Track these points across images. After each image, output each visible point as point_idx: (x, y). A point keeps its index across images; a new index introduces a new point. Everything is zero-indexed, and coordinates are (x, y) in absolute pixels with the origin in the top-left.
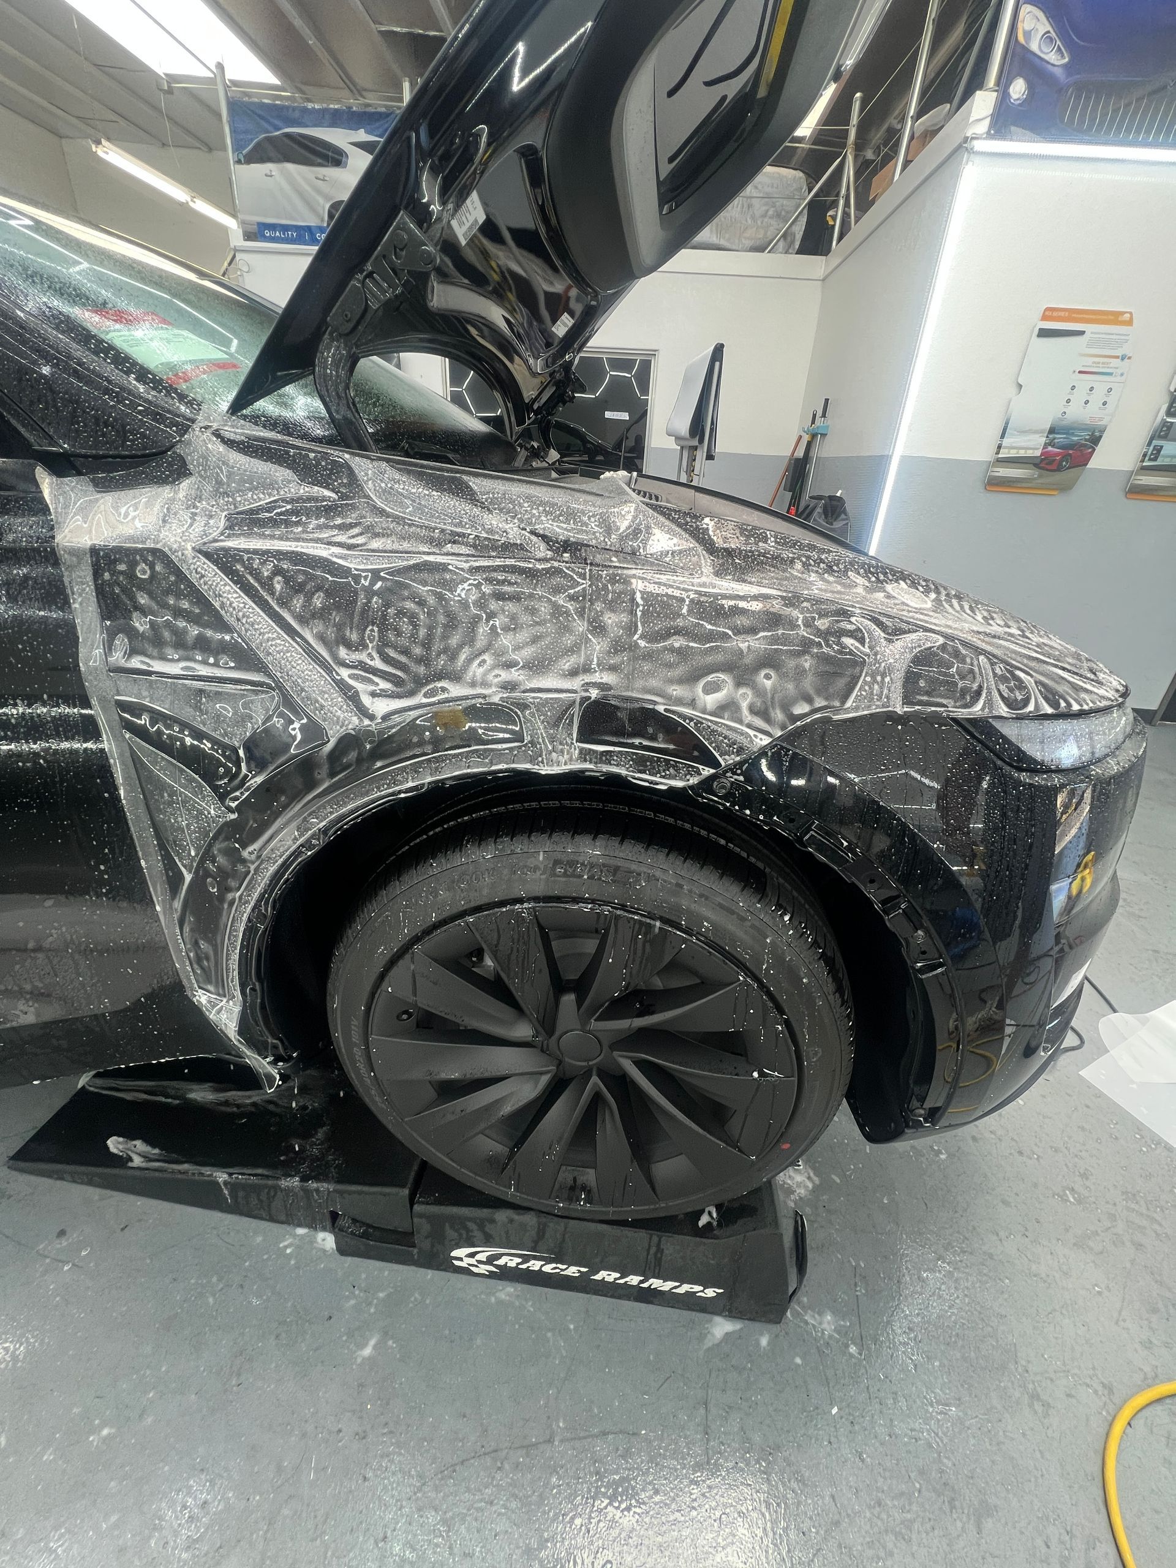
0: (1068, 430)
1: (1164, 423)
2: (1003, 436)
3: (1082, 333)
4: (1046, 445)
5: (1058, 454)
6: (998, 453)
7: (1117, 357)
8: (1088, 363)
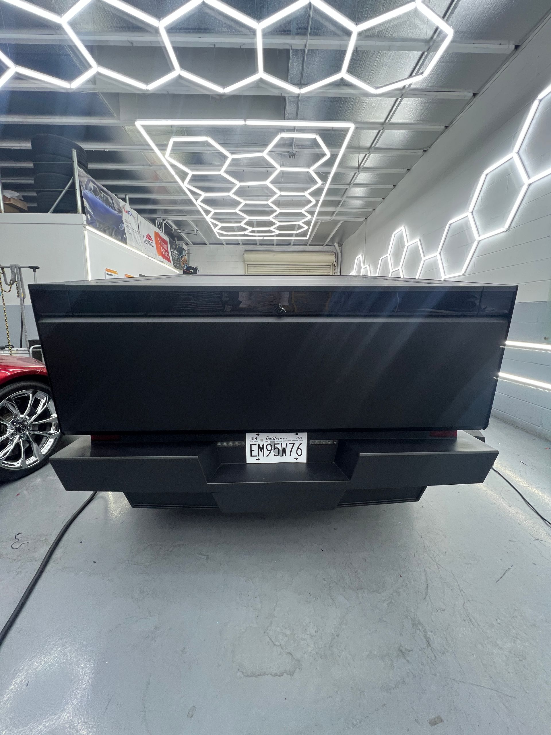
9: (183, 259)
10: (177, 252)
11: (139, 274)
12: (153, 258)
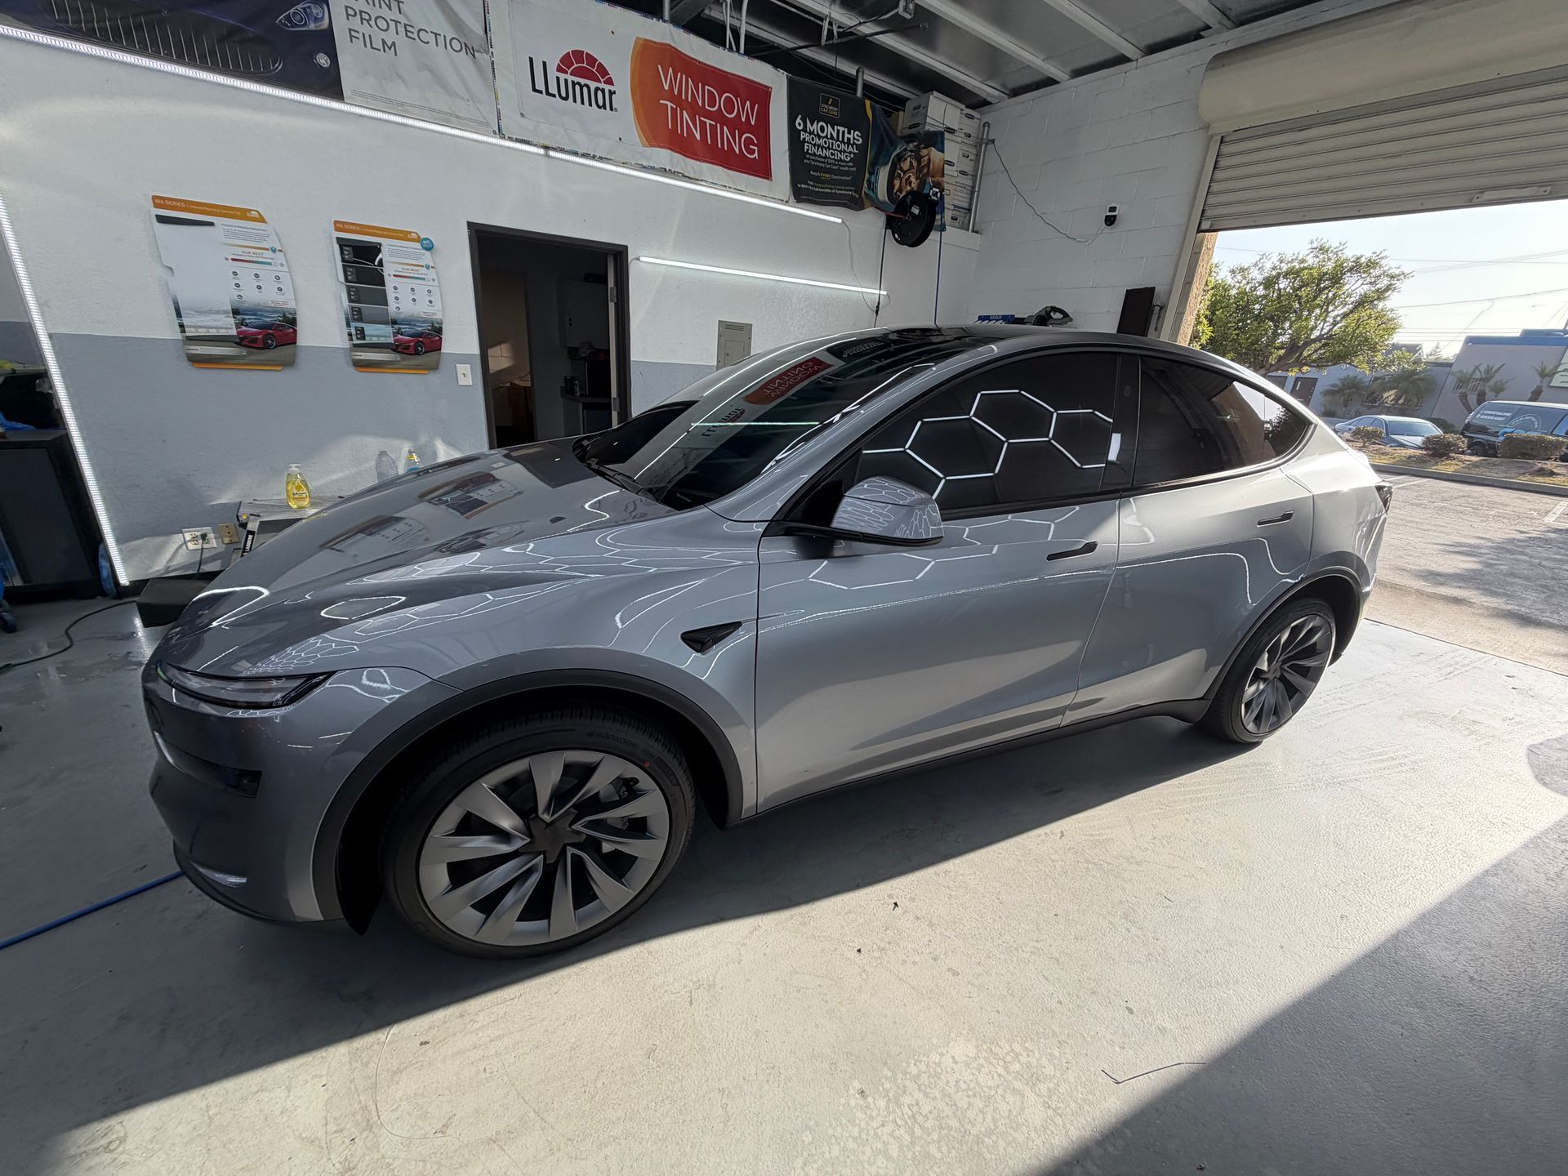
0: (253, 312)
1: (352, 308)
2: (179, 314)
3: (211, 224)
4: (238, 326)
5: (258, 334)
6: (183, 331)
7: (267, 249)
8: (238, 252)
9: (906, 165)
10: (855, 136)
11: (470, 225)
12: (585, 156)
